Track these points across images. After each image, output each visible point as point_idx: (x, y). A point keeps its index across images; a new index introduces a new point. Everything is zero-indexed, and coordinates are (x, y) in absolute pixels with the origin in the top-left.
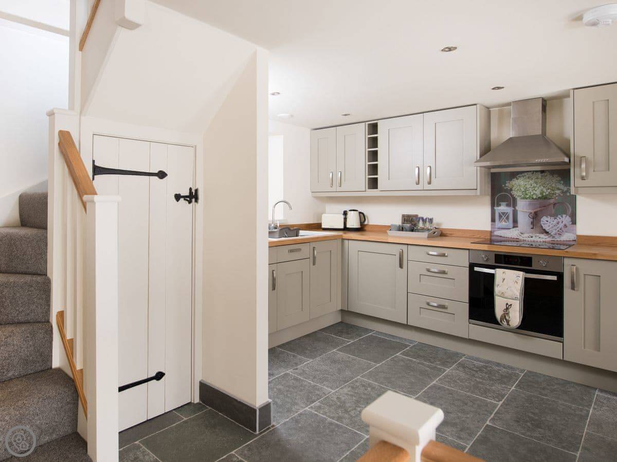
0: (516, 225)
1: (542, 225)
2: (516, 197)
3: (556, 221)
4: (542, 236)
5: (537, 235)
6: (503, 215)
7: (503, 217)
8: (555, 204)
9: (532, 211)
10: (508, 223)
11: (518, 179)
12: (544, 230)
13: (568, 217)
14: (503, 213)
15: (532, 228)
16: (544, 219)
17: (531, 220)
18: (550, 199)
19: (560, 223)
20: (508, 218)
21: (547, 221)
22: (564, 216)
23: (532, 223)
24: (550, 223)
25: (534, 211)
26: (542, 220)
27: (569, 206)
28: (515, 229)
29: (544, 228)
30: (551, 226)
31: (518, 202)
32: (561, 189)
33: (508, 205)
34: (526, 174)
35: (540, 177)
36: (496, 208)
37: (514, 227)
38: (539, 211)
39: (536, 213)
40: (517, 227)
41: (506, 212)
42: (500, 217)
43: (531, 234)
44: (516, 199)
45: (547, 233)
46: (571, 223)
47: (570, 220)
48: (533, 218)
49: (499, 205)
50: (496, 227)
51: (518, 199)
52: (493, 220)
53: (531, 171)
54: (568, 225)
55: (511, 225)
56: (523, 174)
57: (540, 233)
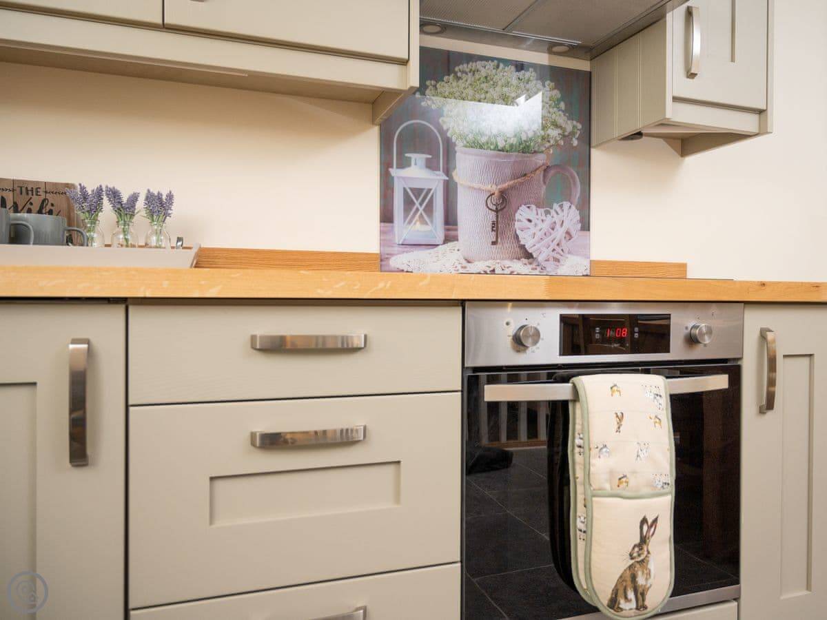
0: (452, 233)
1: (518, 232)
2: (454, 139)
3: (549, 220)
4: (519, 266)
5: (507, 263)
6: (416, 198)
7: (417, 204)
8: (547, 170)
9: (494, 187)
10: (428, 228)
11: (458, 79)
12: (523, 247)
13: (573, 207)
14: (417, 192)
15: (494, 243)
16: (523, 214)
17: (492, 216)
18: (535, 152)
19: (558, 226)
20: (429, 209)
21: (530, 221)
22: (566, 204)
23: (495, 226)
24: (536, 225)
25: (499, 187)
26: (517, 216)
27: (577, 177)
28: (450, 244)
29: (522, 243)
30: (539, 234)
31: (458, 155)
32: (561, 127)
33: (431, 165)
34: (479, 64)
35: (514, 82)
36: (394, 172)
37: (447, 240)
38: (512, 188)
39: (503, 195)
40: (455, 239)
41: (426, 186)
42: (408, 203)
43: (490, 263)
44: (455, 145)
45: (529, 256)
46: (579, 226)
47: (578, 218)
48: (497, 211)
49: (405, 163)
50: (398, 240)
51: (459, 147)
52: (387, 217)
53: (492, 59)
54: (573, 233)
55: (440, 234)
56: (472, 65)
57: (512, 259)
